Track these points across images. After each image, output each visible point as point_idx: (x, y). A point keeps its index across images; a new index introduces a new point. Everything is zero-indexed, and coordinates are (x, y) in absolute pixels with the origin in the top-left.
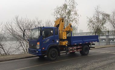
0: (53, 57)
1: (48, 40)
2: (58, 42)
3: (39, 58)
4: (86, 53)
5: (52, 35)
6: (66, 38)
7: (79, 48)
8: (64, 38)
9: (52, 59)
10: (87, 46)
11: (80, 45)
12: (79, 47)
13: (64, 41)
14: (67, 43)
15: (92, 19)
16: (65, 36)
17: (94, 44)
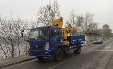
2: (62, 41)
4: (79, 51)
5: (57, 35)
7: (75, 47)
10: (79, 45)
11: (76, 44)
14: (68, 43)
16: (66, 36)
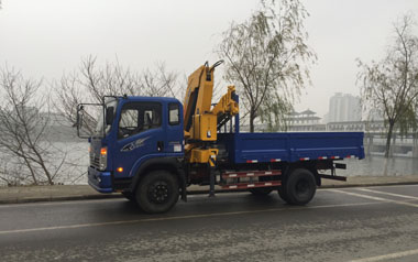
0: (158, 203)
1: (140, 142)
2: (178, 148)
3: (126, 202)
4: (302, 196)
6: (214, 138)
7: (268, 176)
8: (204, 138)
9: (152, 207)
10: (307, 171)
11: (275, 166)
12: (267, 173)
13: (205, 148)
14: (214, 156)
15: (380, 69)
16: (209, 131)
17: (343, 166)
